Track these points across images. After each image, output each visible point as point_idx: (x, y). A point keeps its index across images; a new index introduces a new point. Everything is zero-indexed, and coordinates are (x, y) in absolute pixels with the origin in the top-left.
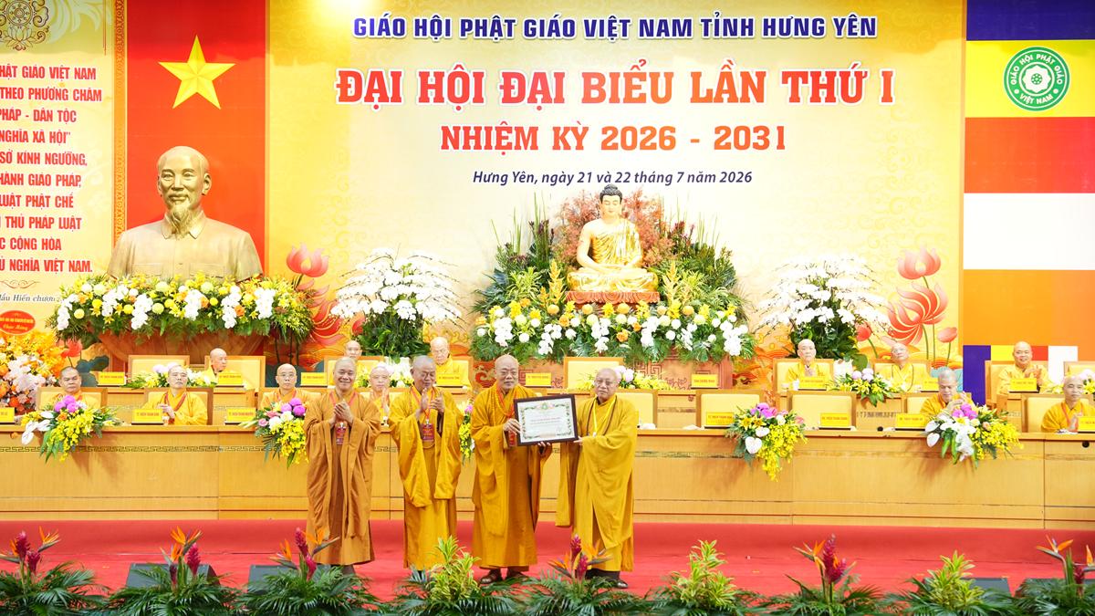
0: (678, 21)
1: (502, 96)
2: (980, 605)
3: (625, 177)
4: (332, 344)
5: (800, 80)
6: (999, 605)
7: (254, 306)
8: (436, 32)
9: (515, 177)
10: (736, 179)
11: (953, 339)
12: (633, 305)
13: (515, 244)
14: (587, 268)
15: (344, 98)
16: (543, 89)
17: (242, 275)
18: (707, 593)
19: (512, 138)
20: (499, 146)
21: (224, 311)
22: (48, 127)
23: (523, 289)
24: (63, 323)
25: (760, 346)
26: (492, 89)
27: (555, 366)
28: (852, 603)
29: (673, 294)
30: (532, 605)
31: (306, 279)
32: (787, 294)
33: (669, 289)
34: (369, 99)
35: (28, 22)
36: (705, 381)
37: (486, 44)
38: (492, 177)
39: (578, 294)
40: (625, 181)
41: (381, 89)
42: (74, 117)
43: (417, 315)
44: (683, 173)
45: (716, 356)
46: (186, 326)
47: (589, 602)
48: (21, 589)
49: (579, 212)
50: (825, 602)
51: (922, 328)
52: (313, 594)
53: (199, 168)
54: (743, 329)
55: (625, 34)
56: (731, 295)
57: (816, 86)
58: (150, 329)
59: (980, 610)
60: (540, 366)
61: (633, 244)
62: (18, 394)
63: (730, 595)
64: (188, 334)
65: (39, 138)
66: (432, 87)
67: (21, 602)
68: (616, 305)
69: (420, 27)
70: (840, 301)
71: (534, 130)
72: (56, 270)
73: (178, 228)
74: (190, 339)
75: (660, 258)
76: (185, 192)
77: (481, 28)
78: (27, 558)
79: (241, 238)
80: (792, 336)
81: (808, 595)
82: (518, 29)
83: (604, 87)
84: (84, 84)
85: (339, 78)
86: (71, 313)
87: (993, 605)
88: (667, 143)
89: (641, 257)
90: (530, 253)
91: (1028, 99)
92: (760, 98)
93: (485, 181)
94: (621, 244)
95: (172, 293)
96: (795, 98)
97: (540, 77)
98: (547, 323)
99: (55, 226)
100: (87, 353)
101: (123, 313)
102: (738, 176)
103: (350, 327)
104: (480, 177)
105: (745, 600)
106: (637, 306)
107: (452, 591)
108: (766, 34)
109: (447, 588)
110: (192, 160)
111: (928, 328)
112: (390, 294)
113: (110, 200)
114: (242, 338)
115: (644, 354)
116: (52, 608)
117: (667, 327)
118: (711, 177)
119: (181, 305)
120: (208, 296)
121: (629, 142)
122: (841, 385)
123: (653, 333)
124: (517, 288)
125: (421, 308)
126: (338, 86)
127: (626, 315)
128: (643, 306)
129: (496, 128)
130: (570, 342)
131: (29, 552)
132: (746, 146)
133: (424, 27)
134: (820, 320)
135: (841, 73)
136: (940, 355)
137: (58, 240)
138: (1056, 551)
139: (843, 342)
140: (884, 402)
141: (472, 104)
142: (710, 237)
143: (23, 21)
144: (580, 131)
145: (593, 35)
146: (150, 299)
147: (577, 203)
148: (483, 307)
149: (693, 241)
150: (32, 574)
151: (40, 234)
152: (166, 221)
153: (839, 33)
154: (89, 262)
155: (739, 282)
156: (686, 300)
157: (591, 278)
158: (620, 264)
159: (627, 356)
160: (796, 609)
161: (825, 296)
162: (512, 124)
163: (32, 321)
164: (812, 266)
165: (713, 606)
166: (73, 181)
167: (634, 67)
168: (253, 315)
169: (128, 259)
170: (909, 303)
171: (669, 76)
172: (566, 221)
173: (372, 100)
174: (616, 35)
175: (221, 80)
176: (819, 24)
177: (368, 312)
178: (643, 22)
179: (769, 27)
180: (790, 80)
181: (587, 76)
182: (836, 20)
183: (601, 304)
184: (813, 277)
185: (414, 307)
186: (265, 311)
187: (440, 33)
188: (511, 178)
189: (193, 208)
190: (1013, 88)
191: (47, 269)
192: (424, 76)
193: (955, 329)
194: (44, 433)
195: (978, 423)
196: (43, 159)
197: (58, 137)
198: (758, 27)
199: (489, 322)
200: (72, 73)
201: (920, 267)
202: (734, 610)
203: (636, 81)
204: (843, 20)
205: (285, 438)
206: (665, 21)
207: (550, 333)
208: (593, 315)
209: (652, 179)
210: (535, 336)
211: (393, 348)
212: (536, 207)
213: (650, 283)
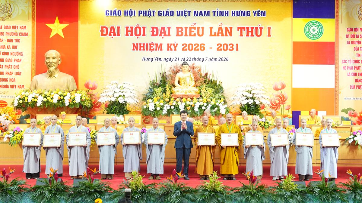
0: (206, 11)
1: (151, 34)
2: (297, 190)
3: (189, 59)
4: (98, 111)
5: (243, 29)
6: (302, 189)
7: (74, 99)
8: (131, 14)
10: (224, 60)
11: (289, 109)
12: (192, 98)
13: (155, 80)
14: (177, 87)
15: (102, 35)
16: (164, 32)
17: (71, 89)
18: (215, 187)
19: (154, 47)
20: (150, 50)
21: (65, 100)
22: (11, 44)
24: (16, 104)
25: (231, 111)
26: (148, 32)
27: (168, 117)
28: (259, 189)
29: (204, 95)
30: (161, 191)
31: (90, 91)
32: (239, 95)
33: (203, 94)
34: (110, 35)
35: (6, 12)
37: (146, 18)
38: (148, 59)
41: (113, 32)
42: (19, 41)
43: (125, 102)
44: (207, 58)
45: (217, 114)
46: (54, 105)
47: (178, 190)
48: (4, 186)
49: (175, 70)
50: (250, 189)
51: (280, 105)
52: (93, 187)
53: (57, 56)
54: (226, 106)
55: (189, 15)
56: (222, 95)
57: (248, 32)
58: (43, 106)
59: (297, 191)
60: (163, 117)
61: (192, 80)
62: (2, 126)
63: (222, 187)
64: (54, 107)
65: (9, 47)
66: (130, 31)
67: (4, 189)
68: (187, 99)
69: (126, 13)
70: (255, 97)
71: (161, 45)
72: (14, 88)
73: (51, 75)
74: (55, 109)
75: (200, 84)
76: (53, 64)
77: (145, 13)
78: (5, 176)
79: (70, 78)
80: (241, 108)
81: (245, 187)
82: (156, 13)
83: (183, 31)
84: (23, 31)
85: (101, 29)
86: (18, 101)
87: (301, 189)
88: (202, 48)
89: (194, 84)
90: (160, 82)
91: (311, 36)
92: (231, 35)
94: (188, 80)
95: (49, 95)
96: (241, 35)
97: (163, 28)
98: (165, 104)
99: (14, 74)
100: (23, 113)
101: (34, 101)
102: (224, 59)
103: (104, 105)
104: (145, 59)
105: (226, 189)
106: (193, 99)
107: (136, 187)
108: (232, 15)
109: (134, 186)
110: (55, 54)
111: (282, 105)
112: (117, 95)
113: (30, 66)
114: (71, 109)
115: (195, 114)
116: (13, 192)
117: (202, 105)
118: (216, 59)
119: (52, 99)
120: (60, 96)
121: (191, 48)
123: (198, 107)
124: (156, 93)
125: (126, 100)
126: (100, 31)
127: (190, 101)
128: (195, 99)
129: (150, 44)
130: (173, 110)
131: (6, 174)
132: (227, 50)
133: (127, 13)
134: (249, 103)
135: (255, 28)
136: (285, 114)
137: (15, 79)
138: (320, 173)
139: (256, 110)
140: (269, 128)
141: (142, 36)
142: (215, 78)
143: (4, 12)
144: (175, 45)
145: (179, 15)
146: (43, 97)
147: (174, 67)
148: (145, 99)
149: (210, 79)
150: (7, 181)
151: (9, 77)
152: (47, 73)
153: (255, 16)
154: (24, 86)
155: (225, 91)
156: (208, 97)
157: (179, 90)
158: (188, 86)
159: (190, 114)
160: (242, 191)
161: (251, 96)
162: (155, 43)
163: (6, 104)
164: (247, 87)
165: (216, 191)
166: (19, 61)
167: (192, 25)
168: (74, 102)
169: (36, 85)
170: (276, 98)
171: (203, 28)
172: (171, 73)
173: (111, 35)
174: (186, 16)
175: (64, 30)
176: (248, 13)
177: (110, 101)
178: (195, 12)
179: (233, 13)
180: (240, 29)
181: (178, 28)
182: (254, 12)
183: (182, 98)
184: (247, 90)
185: (124, 99)
186: (78, 100)
187: (132, 15)
188: (154, 59)
189: (56, 69)
190: (307, 33)
191: (11, 88)
192: (127, 28)
193: (290, 106)
194: (10, 138)
196: (10, 54)
197: (15, 47)
198: (230, 13)
199: (147, 104)
200: (19, 27)
201: (280, 87)
202: (223, 192)
203: (193, 30)
204: (256, 12)
206: (202, 11)
207: (166, 107)
208: (179, 102)
209: (198, 60)
210: (161, 108)
211: (117, 112)
212: (162, 68)
213: (197, 92)
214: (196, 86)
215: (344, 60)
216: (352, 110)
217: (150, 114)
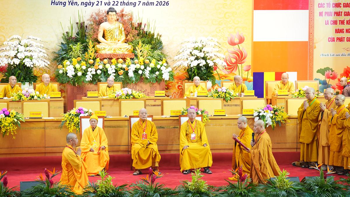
2: (292, 188)
3: (116, 3)
6: (299, 188)
9: (69, 3)
10: (163, 4)
11: (249, 70)
12: (124, 59)
13: (70, 32)
14: (103, 43)
18: (198, 187)
23: (76, 52)
29: (140, 55)
30: (136, 194)
33: (138, 52)
36: (160, 93)
38: (59, 3)
39: (101, 54)
40: (116, 5)
43: (33, 65)
44: (140, 2)
45: (159, 80)
47: (157, 192)
49: (97, 19)
50: (239, 189)
51: (237, 65)
52: (54, 193)
54: (169, 69)
56: (162, 53)
59: (293, 190)
63: (206, 188)
70: (207, 56)
75: (133, 38)
80: (187, 70)
81: (233, 186)
87: (297, 188)
89: (125, 38)
90: (76, 35)
93: (56, 5)
94: (117, 32)
98: (89, 68)
102: (163, 3)
104: (54, 3)
105: (211, 189)
106: (126, 60)
107: (106, 190)
109: (104, 189)
111: (239, 65)
112: (21, 56)
115: (130, 80)
117: (139, 69)
118: (152, 4)
122: (214, 94)
123: (133, 71)
124: (73, 52)
125: (34, 62)
127: (121, 64)
128: (128, 60)
130: (99, 75)
134: (200, 65)
136: (244, 77)
138: (317, 168)
139: (208, 73)
140: (230, 100)
142: (153, 29)
147: (97, 15)
149: (145, 30)
155: (164, 48)
156: (145, 57)
157: (105, 48)
158: (117, 41)
159: (123, 82)
160: (230, 192)
161: (202, 55)
164: (196, 42)
165: (201, 192)
170: (232, 55)
172: (92, 22)
177: (12, 64)
183: (111, 59)
184: (196, 47)
185: (32, 61)
188: (67, 3)
193: (250, 66)
195: (273, 112)
199: (63, 67)
201: (237, 40)
202: (209, 193)
205: (3, 125)
207: (91, 72)
208: (108, 64)
209: (127, 4)
210: (84, 73)
211: (22, 78)
212: (79, 16)
213: (130, 49)
214: (127, 41)
215: (321, 4)
216: (330, 71)
217: (69, 82)
